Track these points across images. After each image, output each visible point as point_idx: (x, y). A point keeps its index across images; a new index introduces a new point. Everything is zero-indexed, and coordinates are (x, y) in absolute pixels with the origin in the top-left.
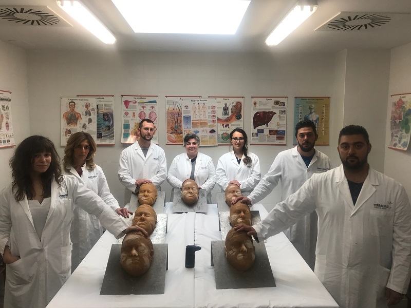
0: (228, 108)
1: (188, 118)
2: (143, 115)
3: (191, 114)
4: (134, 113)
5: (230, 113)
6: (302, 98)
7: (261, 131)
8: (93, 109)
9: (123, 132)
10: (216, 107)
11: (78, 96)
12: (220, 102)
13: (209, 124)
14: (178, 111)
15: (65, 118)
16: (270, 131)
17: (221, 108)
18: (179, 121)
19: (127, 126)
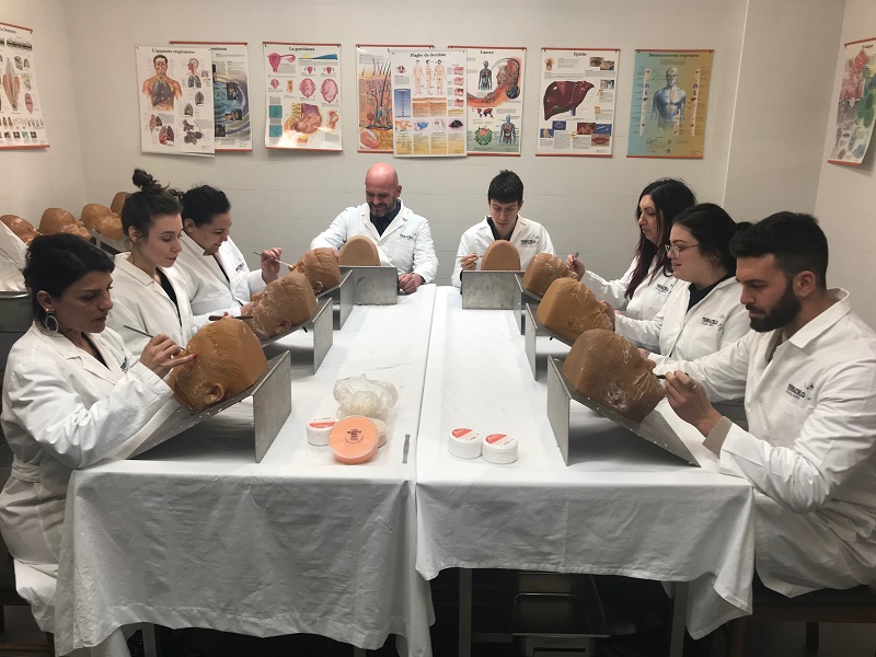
0: (490, 73)
1: (404, 95)
2: (310, 86)
3: (411, 86)
4: (290, 82)
5: (494, 85)
6: (653, 53)
7: (561, 126)
8: (205, 74)
9: (268, 124)
10: (465, 70)
11: (172, 43)
12: (474, 60)
13: (448, 108)
14: (383, 78)
15: (147, 92)
16: (580, 125)
17: (475, 71)
18: (385, 102)
19: (276, 112)
